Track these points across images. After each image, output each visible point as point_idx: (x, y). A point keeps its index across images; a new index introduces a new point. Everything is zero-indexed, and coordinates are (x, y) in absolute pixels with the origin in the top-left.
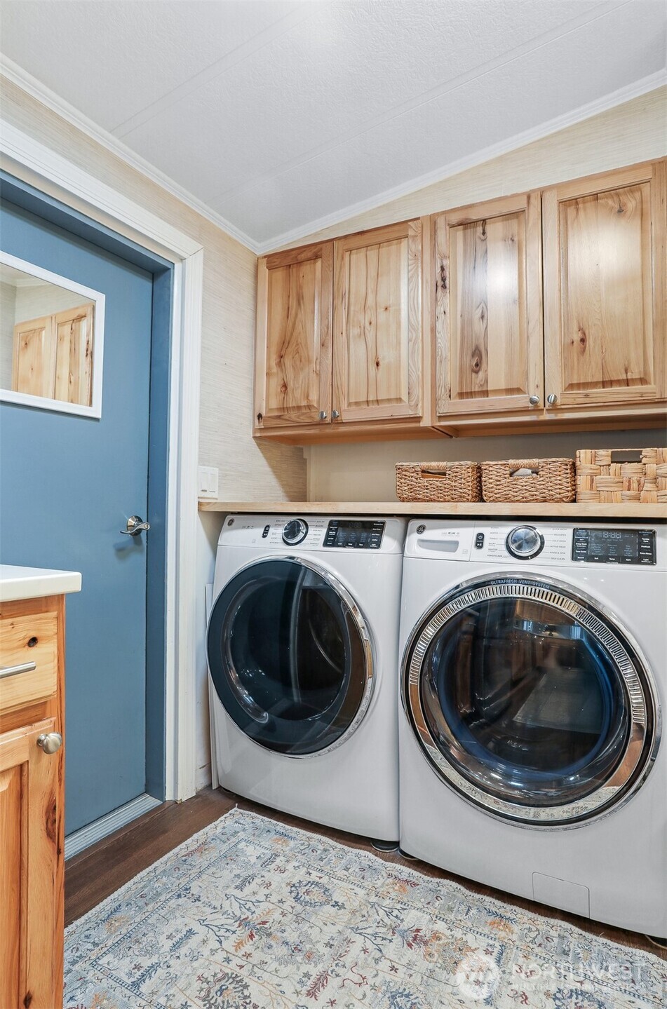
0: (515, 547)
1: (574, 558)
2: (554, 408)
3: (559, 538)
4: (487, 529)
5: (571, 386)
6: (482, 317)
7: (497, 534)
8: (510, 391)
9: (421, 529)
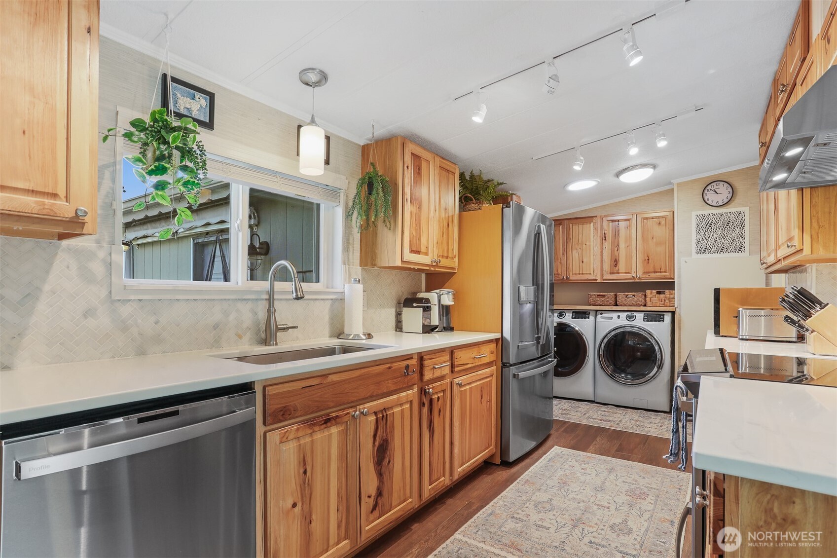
0: (629, 318)
1: (644, 321)
2: (639, 278)
3: (639, 316)
4: (621, 314)
5: (645, 273)
6: (618, 250)
7: (623, 315)
8: (626, 273)
9: (601, 314)
